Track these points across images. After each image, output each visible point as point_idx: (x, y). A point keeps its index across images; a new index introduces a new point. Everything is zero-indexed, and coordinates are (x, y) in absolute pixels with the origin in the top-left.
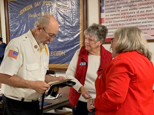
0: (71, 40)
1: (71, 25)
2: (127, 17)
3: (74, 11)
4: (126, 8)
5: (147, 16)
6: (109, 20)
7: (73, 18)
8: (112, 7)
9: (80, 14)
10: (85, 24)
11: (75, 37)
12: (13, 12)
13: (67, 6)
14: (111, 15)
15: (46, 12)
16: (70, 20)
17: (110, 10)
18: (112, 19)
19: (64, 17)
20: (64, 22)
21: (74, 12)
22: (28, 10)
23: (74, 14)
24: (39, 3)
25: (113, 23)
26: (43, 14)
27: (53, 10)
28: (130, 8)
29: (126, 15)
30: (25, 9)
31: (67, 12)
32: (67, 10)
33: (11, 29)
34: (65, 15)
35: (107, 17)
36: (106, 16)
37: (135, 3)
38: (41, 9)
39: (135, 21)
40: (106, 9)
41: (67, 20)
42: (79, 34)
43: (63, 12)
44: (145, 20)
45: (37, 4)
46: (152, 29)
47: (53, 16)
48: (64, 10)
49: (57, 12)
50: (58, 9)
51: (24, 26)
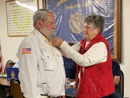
0: (105, 30)
1: (105, 17)
7: (107, 9)
9: (114, 5)
10: (119, 15)
11: (109, 27)
12: (50, 4)
15: (81, 4)
16: (105, 12)
19: (99, 9)
20: (99, 13)
21: (109, 4)
22: (64, 2)
23: (109, 6)
26: (79, 5)
27: (88, 2)
30: (62, 1)
31: (102, 3)
32: (102, 2)
34: (100, 7)
38: (77, 2)
41: (101, 12)
42: (113, 25)
43: (98, 4)
47: (88, 7)
48: (99, 2)
49: (92, 4)
50: (93, 1)
51: (61, 17)
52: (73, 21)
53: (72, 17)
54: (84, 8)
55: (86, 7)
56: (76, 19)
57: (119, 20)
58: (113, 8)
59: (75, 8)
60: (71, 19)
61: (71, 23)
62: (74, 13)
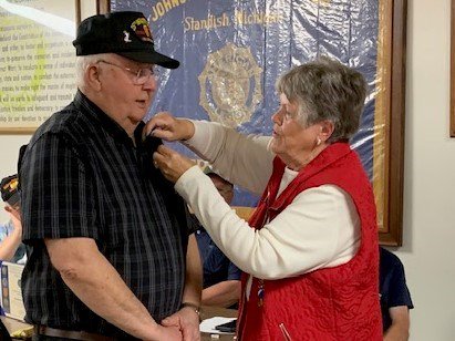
3: (358, 10)
7: (350, 36)
9: (378, 21)
15: (249, 12)
16: (340, 45)
19: (318, 32)
20: (318, 50)
21: (355, 16)
22: (182, 2)
23: (357, 23)
26: (238, 17)
27: (277, 6)
31: (331, 12)
32: (329, 5)
34: (321, 25)
38: (233, 2)
41: (327, 45)
42: (371, 96)
43: (312, 15)
47: (275, 25)
48: (320, 7)
49: (291, 14)
50: (295, 3)
52: (214, 78)
53: (212, 62)
54: (260, 28)
55: (268, 25)
57: (397, 78)
58: (371, 30)
59: (222, 29)
60: (208, 69)
61: (207, 84)
62: (219, 45)
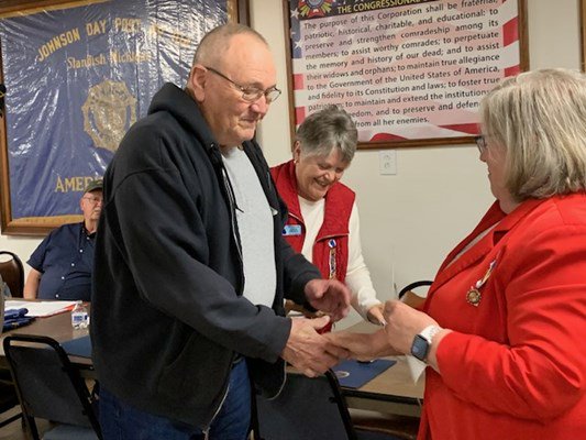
2: (368, 72)
4: (365, 45)
5: (426, 70)
6: (317, 82)
8: (324, 40)
12: (15, 51)
13: (189, 35)
14: (322, 65)
15: (122, 53)
17: (319, 51)
18: (325, 76)
19: (181, 69)
22: (65, 44)
24: (100, 25)
25: (328, 90)
26: (113, 56)
27: (146, 46)
28: (376, 46)
29: (366, 66)
30: (56, 43)
32: (189, 47)
33: (13, 105)
34: (183, 63)
35: (313, 72)
36: (309, 67)
37: (390, 32)
38: (108, 44)
39: (392, 85)
40: (307, 48)
43: (175, 54)
44: (419, 82)
45: (94, 29)
46: (441, 108)
47: (145, 64)
49: (158, 53)
50: (160, 45)
51: (53, 95)
52: (95, 108)
53: (92, 94)
54: (132, 66)
55: (139, 63)
56: (106, 101)
59: (100, 67)
60: (89, 100)
61: (90, 114)
62: (98, 81)
